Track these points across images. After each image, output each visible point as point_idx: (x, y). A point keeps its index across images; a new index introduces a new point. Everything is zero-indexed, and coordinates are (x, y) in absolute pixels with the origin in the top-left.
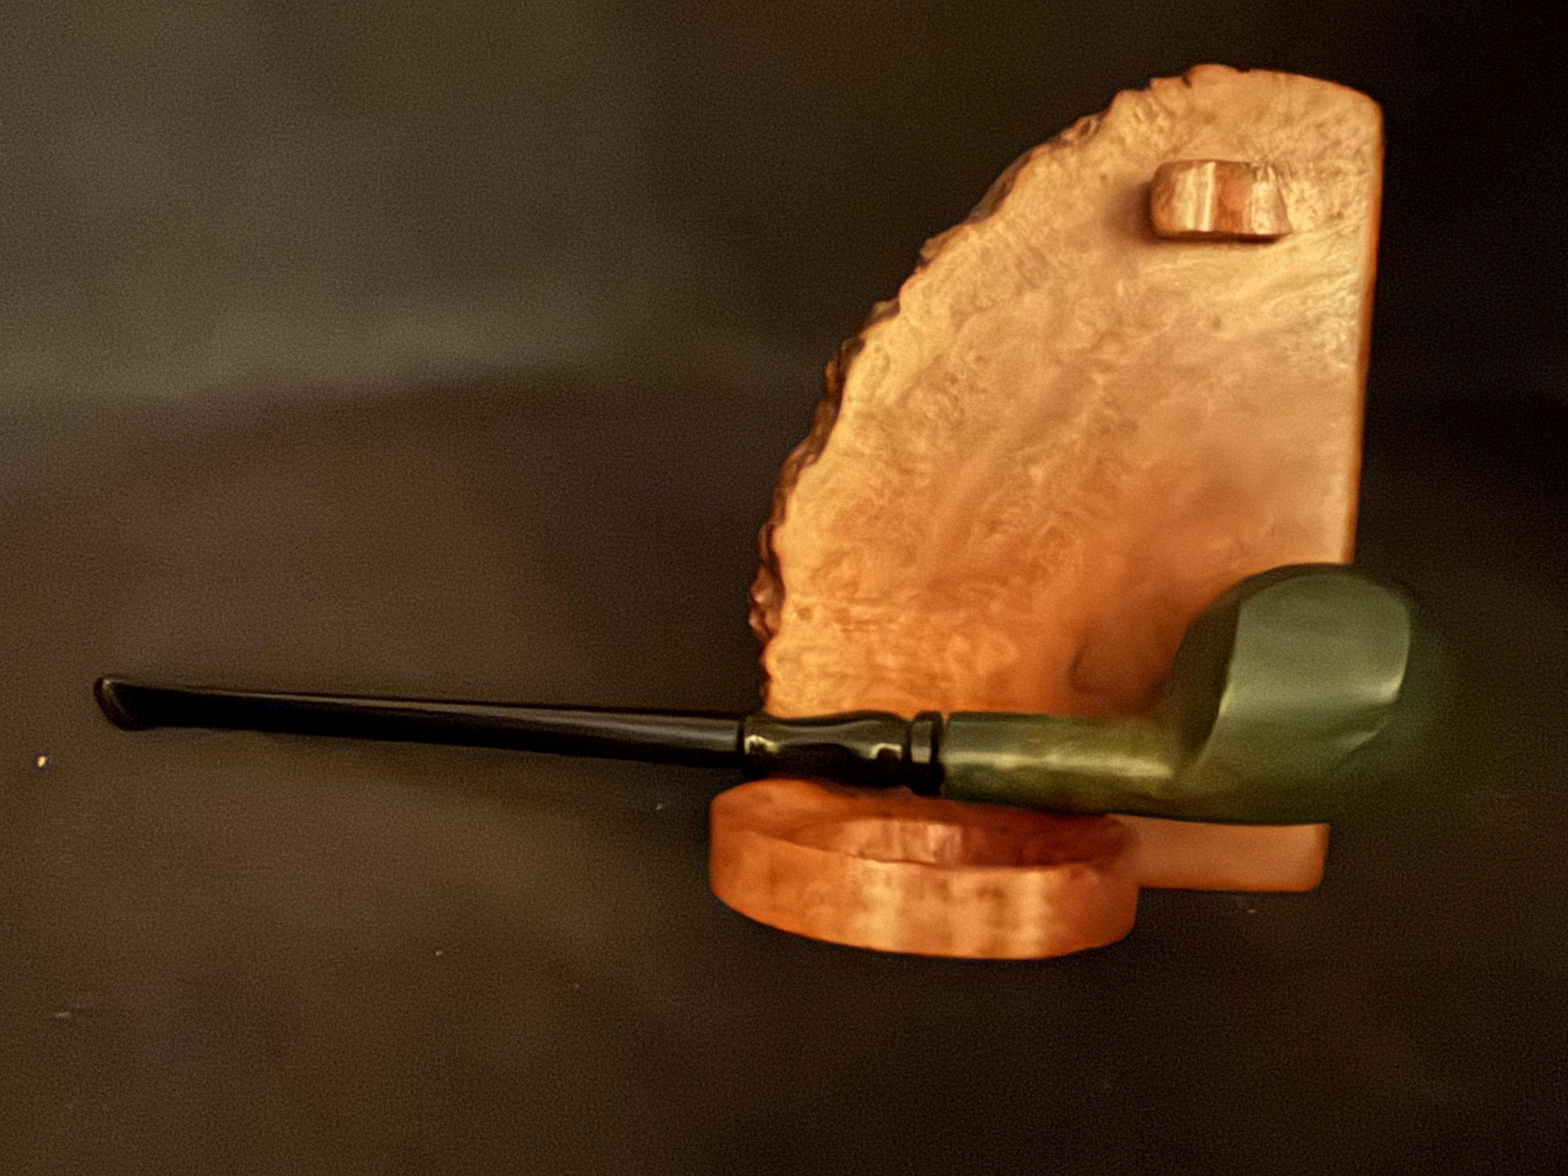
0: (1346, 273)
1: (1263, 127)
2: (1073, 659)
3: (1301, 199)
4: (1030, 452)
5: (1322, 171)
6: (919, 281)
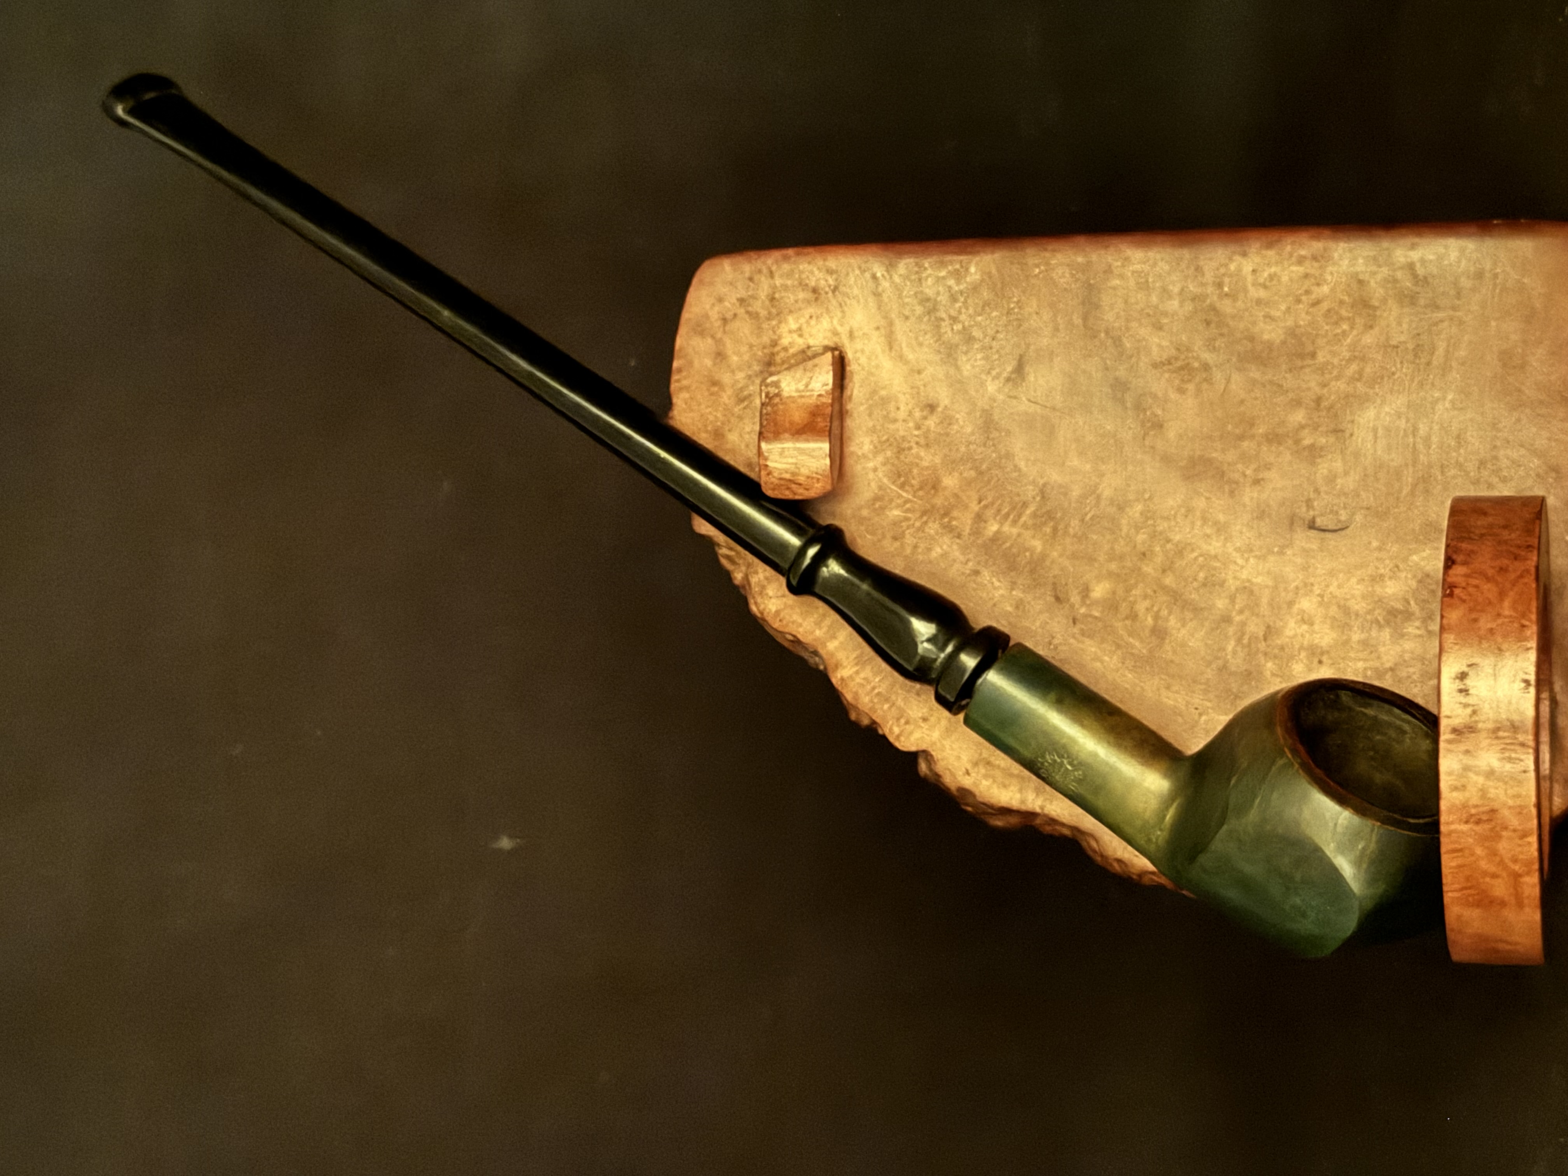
0: (874, 277)
1: (726, 378)
2: (1313, 533)
3: (800, 331)
4: (1075, 598)
5: (770, 313)
6: (891, 730)
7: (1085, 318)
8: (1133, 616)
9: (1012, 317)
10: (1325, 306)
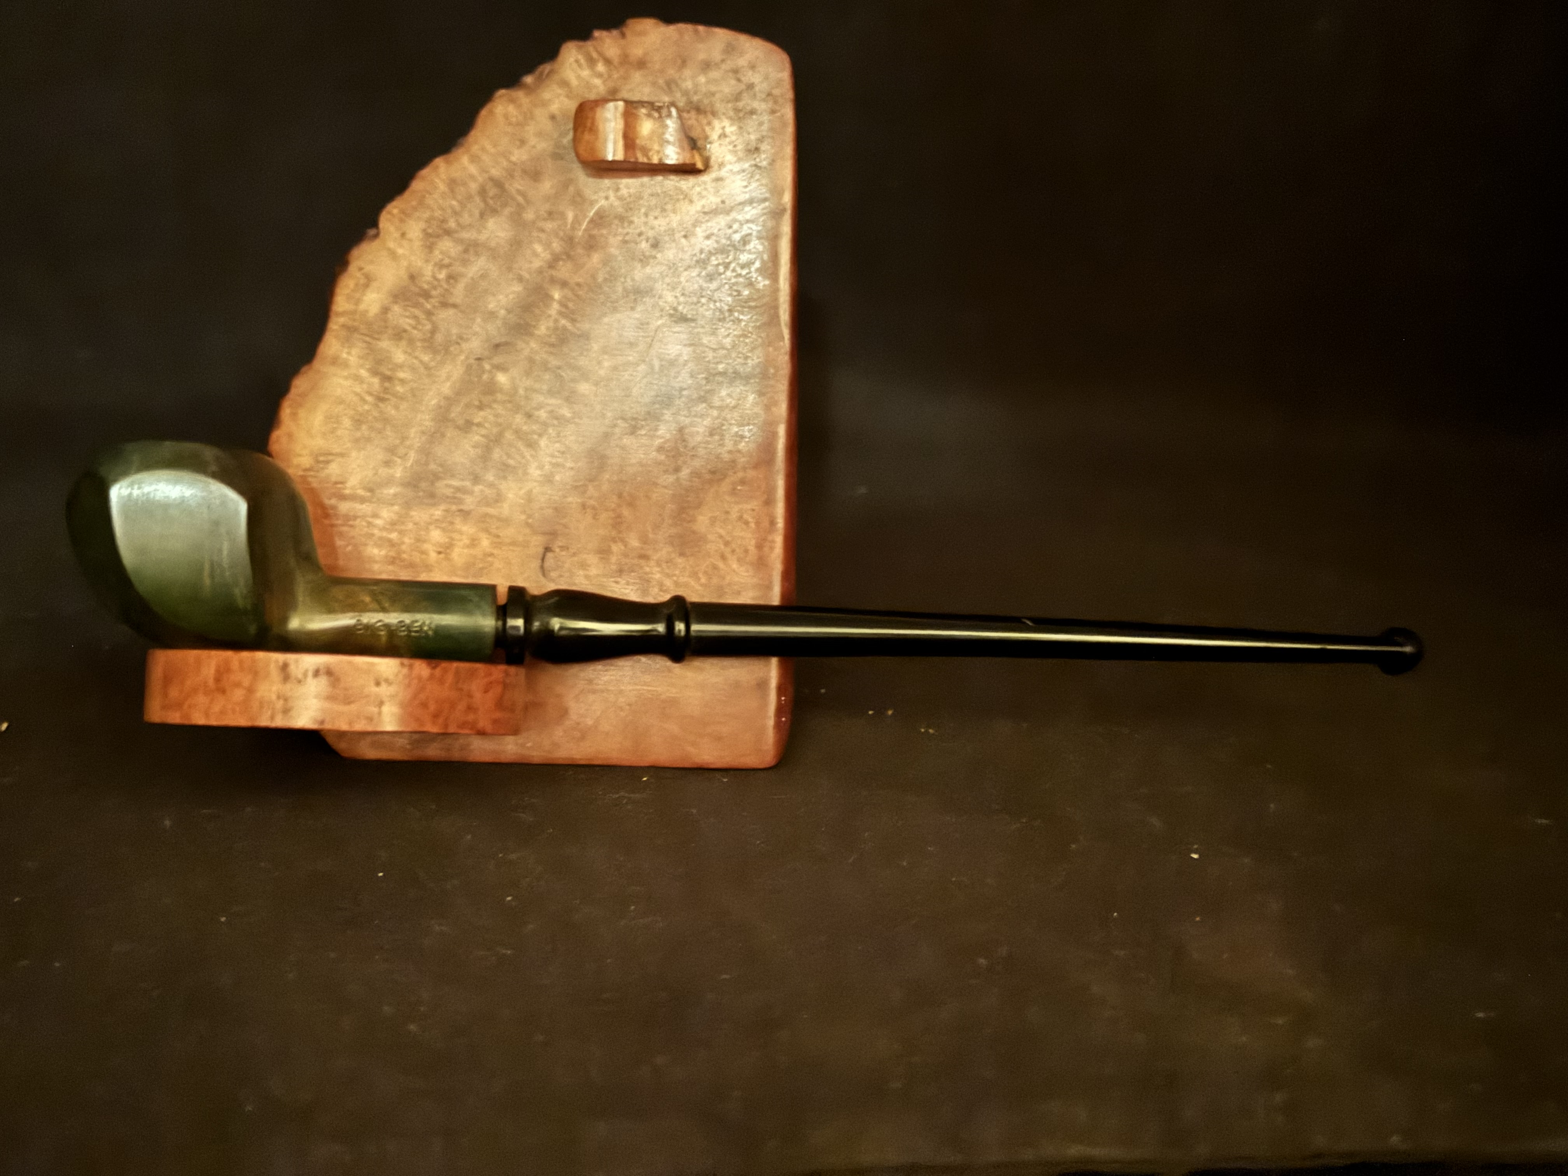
1: (687, 72)
2: (541, 550)
3: (723, 135)
4: (497, 360)
5: (740, 111)
6: (395, 207)
7: (723, 374)
8: (481, 407)
9: (727, 314)
10: (721, 565)
